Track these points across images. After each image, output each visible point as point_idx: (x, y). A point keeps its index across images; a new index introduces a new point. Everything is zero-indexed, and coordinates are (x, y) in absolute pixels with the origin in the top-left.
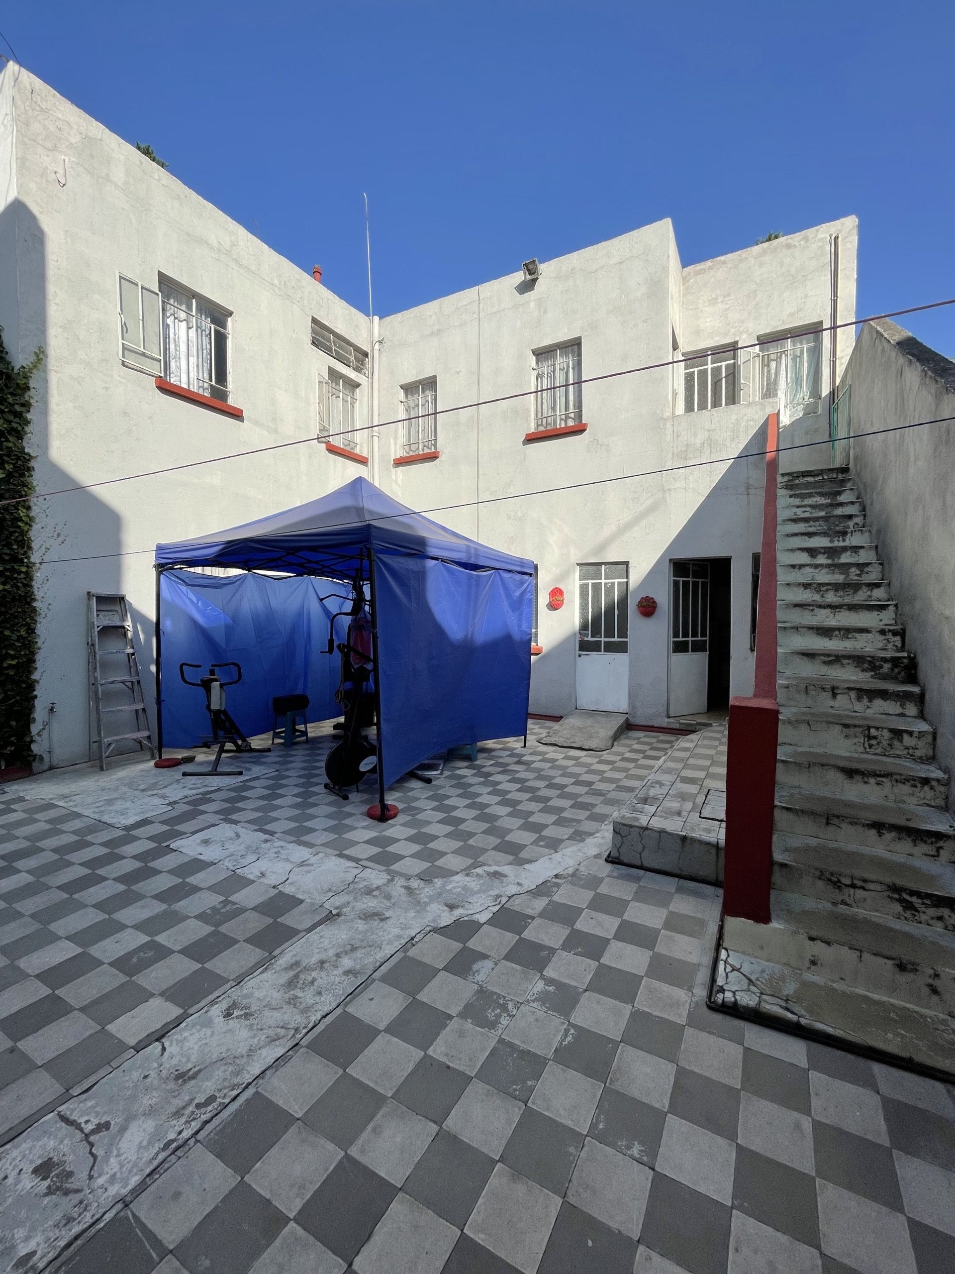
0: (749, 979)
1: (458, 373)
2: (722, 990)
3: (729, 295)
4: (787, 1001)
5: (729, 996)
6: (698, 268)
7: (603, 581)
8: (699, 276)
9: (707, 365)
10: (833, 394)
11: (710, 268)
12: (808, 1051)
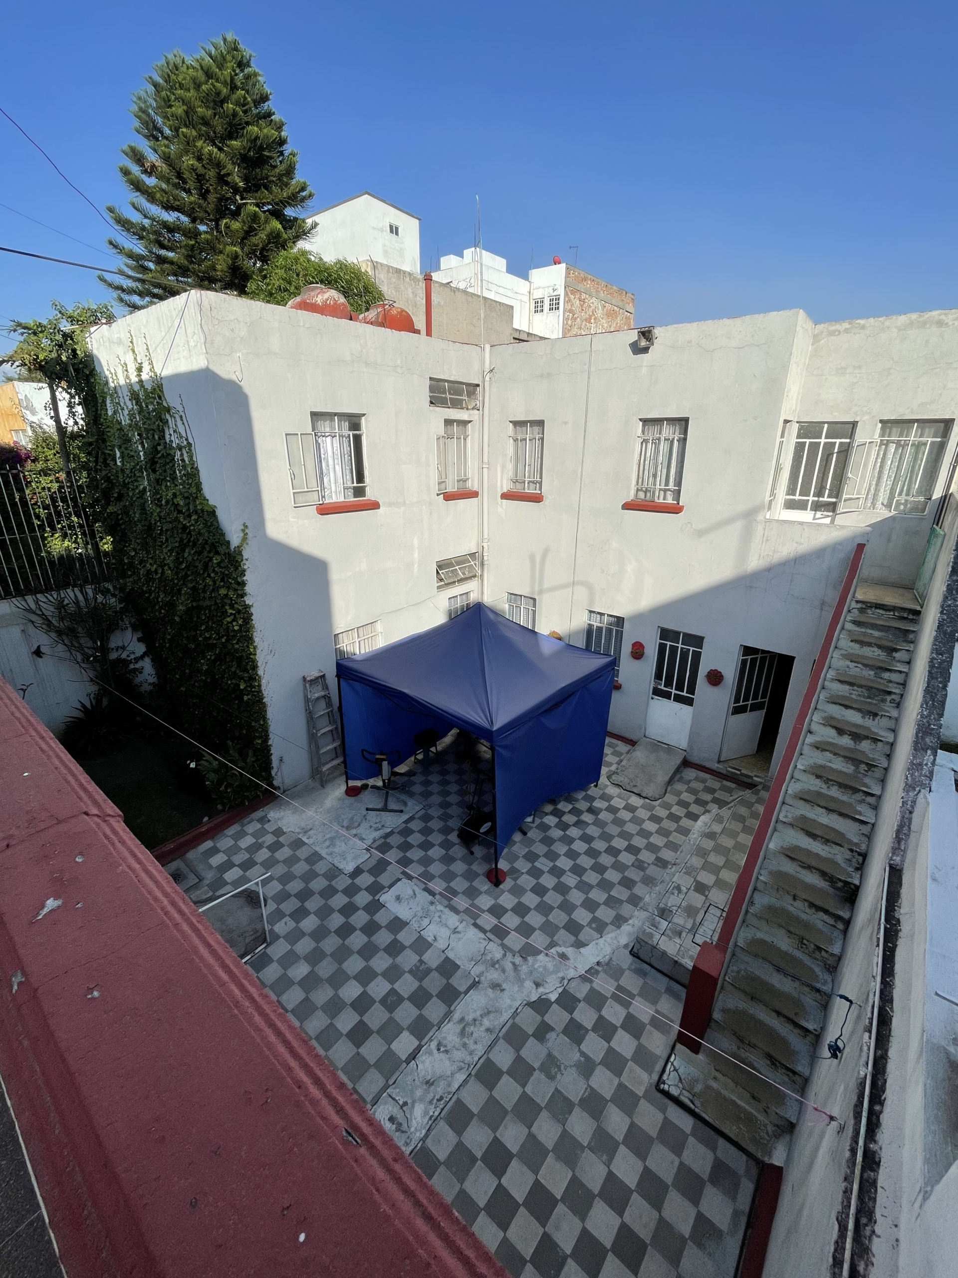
0: (680, 1079)
1: (566, 423)
2: (664, 1083)
3: (860, 367)
4: (694, 1096)
5: (666, 1087)
6: (833, 328)
7: (680, 646)
8: (832, 338)
9: (821, 438)
10: (945, 499)
11: (847, 331)
12: (694, 1124)
